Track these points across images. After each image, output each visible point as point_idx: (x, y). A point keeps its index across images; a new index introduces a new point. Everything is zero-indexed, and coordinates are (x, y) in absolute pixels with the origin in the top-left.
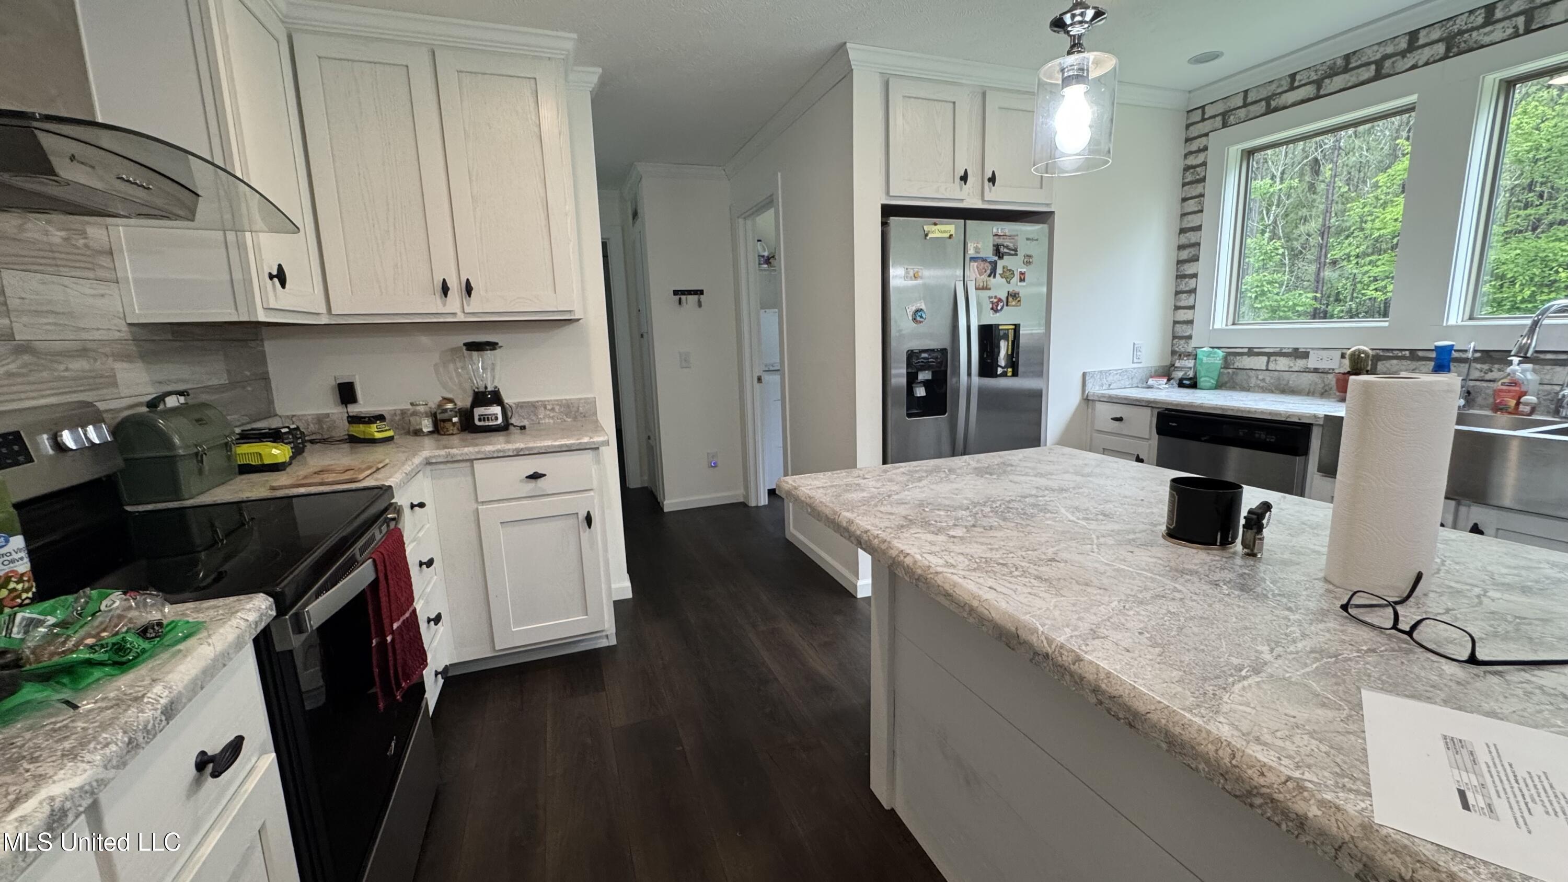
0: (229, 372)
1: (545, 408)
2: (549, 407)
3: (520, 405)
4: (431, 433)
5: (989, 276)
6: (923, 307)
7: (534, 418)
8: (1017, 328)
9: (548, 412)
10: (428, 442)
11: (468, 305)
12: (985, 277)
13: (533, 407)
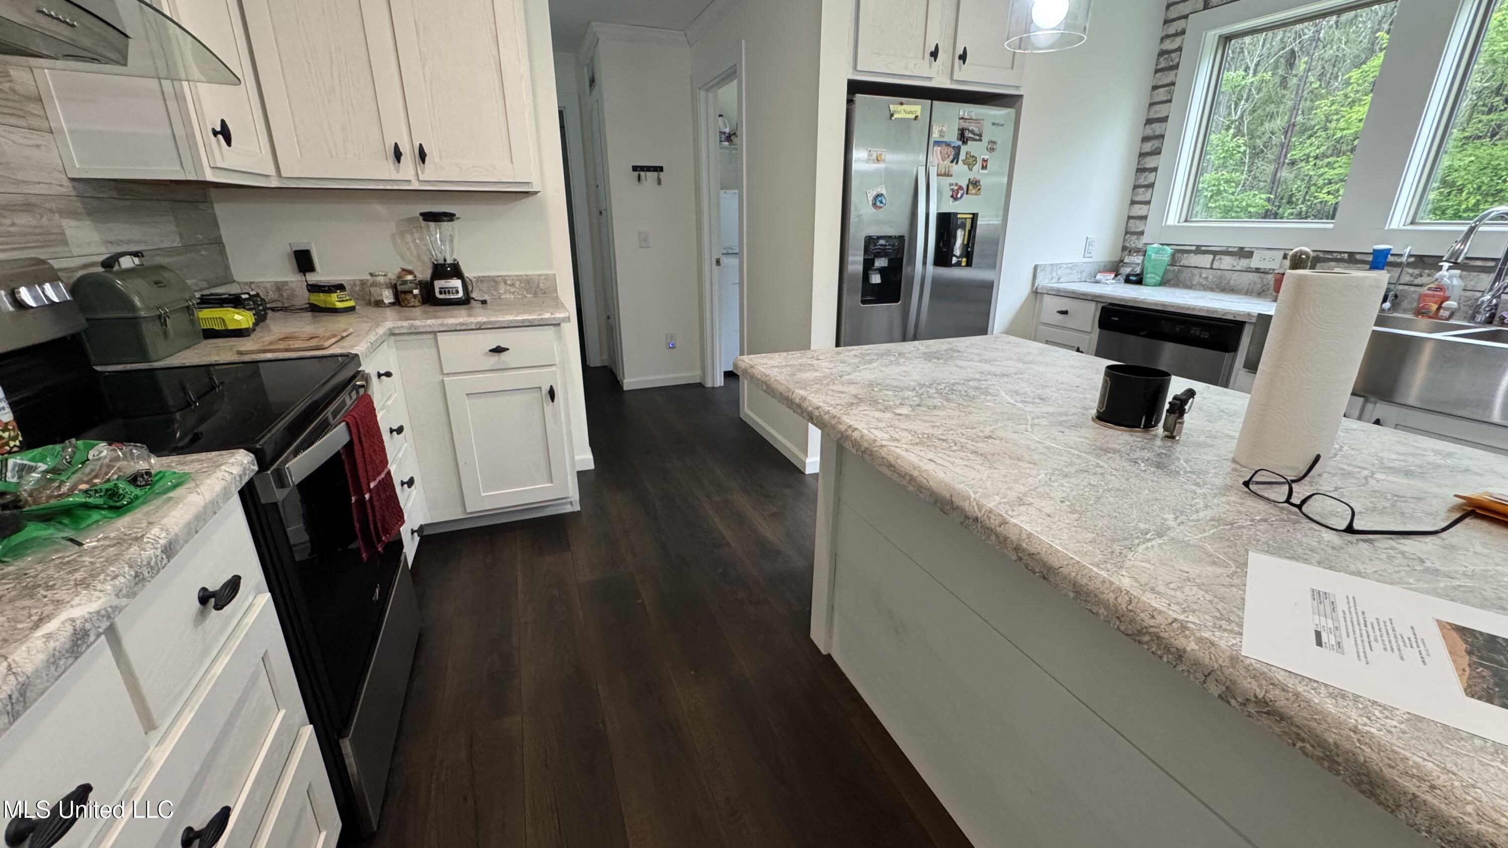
0: (181, 235)
1: (506, 283)
2: (509, 282)
3: (481, 280)
4: (392, 304)
5: (952, 162)
6: (884, 192)
7: (495, 293)
8: (975, 217)
9: (509, 288)
10: (390, 313)
11: (423, 172)
12: (947, 162)
13: (493, 282)
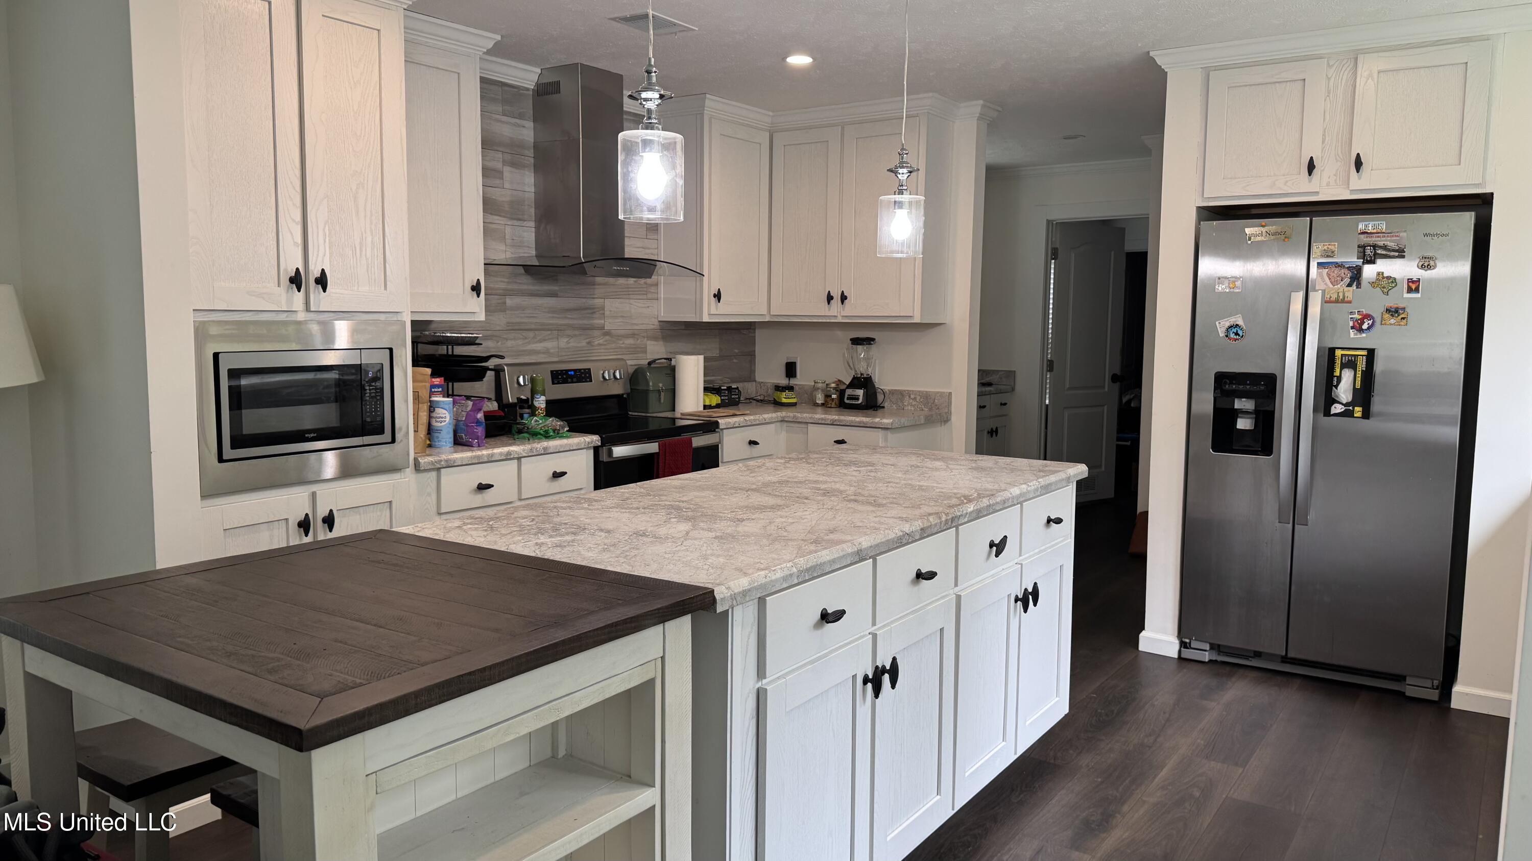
1: (910, 397)
2: (912, 396)
3: (892, 392)
4: (823, 404)
5: (1349, 285)
6: (1240, 322)
9: (911, 401)
11: (843, 310)
12: (1341, 287)
13: (901, 394)
